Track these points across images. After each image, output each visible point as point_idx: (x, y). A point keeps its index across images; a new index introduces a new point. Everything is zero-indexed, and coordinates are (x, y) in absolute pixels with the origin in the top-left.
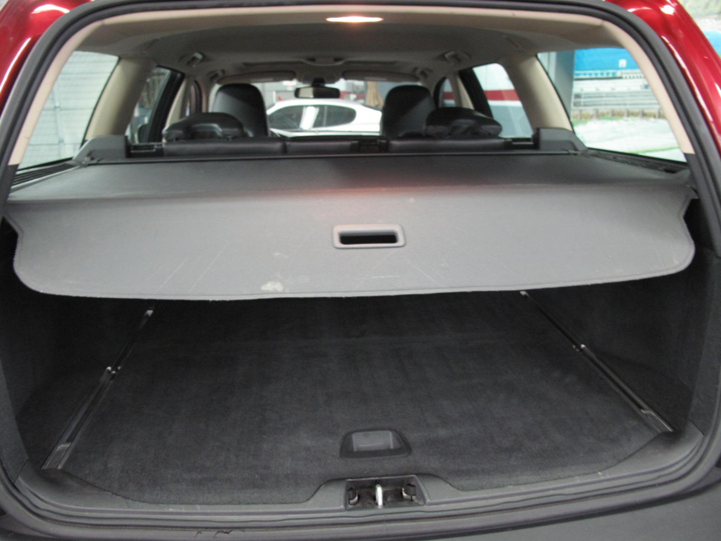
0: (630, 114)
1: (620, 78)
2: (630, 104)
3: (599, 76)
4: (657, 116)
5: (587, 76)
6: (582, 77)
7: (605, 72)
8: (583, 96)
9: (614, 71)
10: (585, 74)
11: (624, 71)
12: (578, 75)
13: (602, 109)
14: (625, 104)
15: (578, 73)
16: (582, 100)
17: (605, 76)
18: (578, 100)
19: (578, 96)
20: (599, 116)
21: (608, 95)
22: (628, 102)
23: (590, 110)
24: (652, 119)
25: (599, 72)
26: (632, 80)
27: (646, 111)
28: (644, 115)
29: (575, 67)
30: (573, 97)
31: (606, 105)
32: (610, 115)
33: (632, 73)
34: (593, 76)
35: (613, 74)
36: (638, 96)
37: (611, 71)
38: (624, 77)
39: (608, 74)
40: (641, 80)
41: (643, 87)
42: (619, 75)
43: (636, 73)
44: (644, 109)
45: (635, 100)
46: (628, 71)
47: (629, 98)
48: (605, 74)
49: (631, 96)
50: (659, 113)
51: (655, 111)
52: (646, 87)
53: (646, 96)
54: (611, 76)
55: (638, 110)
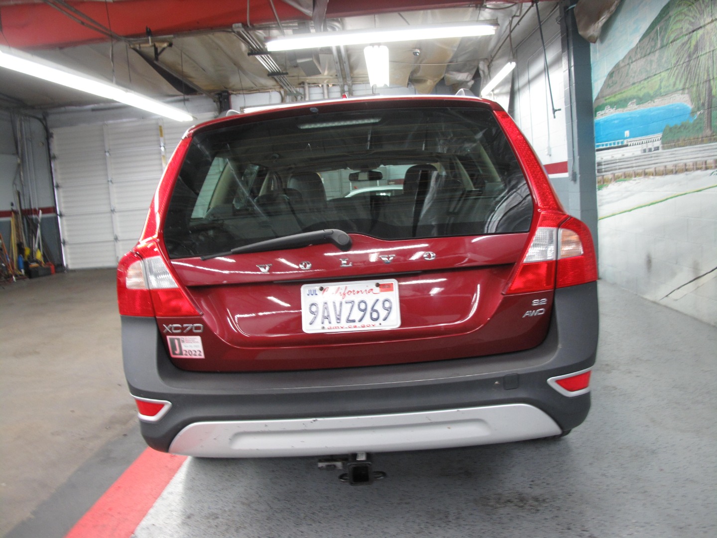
0: (637, 175)
1: (627, 146)
2: (636, 167)
3: (612, 146)
4: (654, 174)
5: (604, 147)
6: (601, 147)
7: (617, 141)
8: (603, 163)
10: (603, 145)
11: (629, 140)
12: (598, 146)
13: (618, 173)
14: (632, 167)
15: (598, 145)
16: (603, 167)
17: (616, 145)
18: (600, 167)
19: (599, 164)
20: (616, 179)
21: (621, 161)
22: (634, 165)
23: (608, 175)
24: (652, 177)
25: (612, 142)
26: (634, 147)
27: (647, 171)
28: (646, 174)
29: (595, 141)
30: (596, 165)
31: (620, 169)
32: (623, 177)
33: (634, 141)
34: (608, 146)
35: (622, 142)
36: (639, 159)
37: (620, 141)
38: (629, 145)
39: (618, 143)
40: (640, 146)
41: (643, 152)
42: (625, 143)
43: (637, 141)
44: (645, 169)
45: (638, 162)
46: (631, 139)
47: (634, 162)
48: (616, 143)
49: (635, 160)
50: (655, 171)
51: (652, 170)
52: (645, 151)
53: (645, 158)
54: (620, 144)
55: (641, 171)
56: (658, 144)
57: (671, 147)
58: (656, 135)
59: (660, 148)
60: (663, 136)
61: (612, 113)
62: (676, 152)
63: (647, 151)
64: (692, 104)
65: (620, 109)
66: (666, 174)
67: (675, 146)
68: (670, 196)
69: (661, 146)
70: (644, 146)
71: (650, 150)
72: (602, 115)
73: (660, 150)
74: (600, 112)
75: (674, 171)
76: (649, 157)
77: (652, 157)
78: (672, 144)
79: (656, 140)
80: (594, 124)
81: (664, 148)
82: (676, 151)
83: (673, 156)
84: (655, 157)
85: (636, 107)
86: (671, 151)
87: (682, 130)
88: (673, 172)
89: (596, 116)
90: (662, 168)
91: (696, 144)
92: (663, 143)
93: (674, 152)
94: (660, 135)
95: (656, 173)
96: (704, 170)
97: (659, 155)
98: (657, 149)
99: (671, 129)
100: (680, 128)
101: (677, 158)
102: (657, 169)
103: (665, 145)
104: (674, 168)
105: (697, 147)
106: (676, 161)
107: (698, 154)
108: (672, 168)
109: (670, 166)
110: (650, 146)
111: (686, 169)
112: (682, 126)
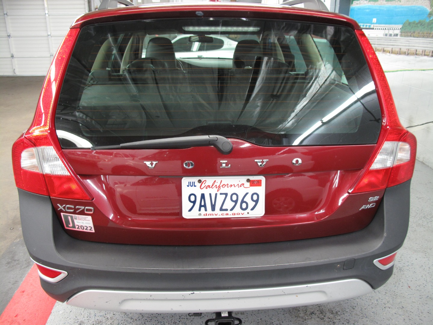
0: (377, 50)
1: (373, 29)
2: (377, 44)
4: (391, 52)
7: (365, 25)
9: (370, 24)
11: (375, 25)
14: (374, 44)
24: (388, 54)
25: (362, 24)
26: (379, 30)
27: (385, 49)
28: (384, 51)
33: (379, 27)
35: (369, 26)
36: (381, 40)
37: (368, 25)
38: (375, 28)
39: (366, 26)
40: (384, 31)
41: (384, 35)
42: (372, 27)
43: (381, 27)
44: (384, 47)
45: (380, 42)
46: (377, 25)
47: (377, 41)
48: (365, 26)
49: (378, 40)
50: (392, 50)
51: (390, 49)
52: (386, 35)
53: (386, 40)
54: (368, 27)
55: (381, 48)
56: (398, 32)
57: (408, 36)
58: (396, 26)
59: (398, 35)
60: (402, 27)
61: (365, 4)
62: (411, 41)
63: (388, 35)
64: (431, 8)
65: (372, 2)
66: (400, 54)
67: (411, 36)
68: (400, 70)
69: (399, 34)
70: (387, 32)
71: (391, 35)
72: (357, 4)
73: (399, 37)
74: (356, 1)
75: (407, 53)
76: (389, 40)
77: (391, 40)
78: (408, 34)
79: (397, 29)
80: (350, 9)
81: (401, 35)
82: (410, 39)
83: (408, 42)
84: (393, 40)
85: (385, 3)
86: (405, 39)
87: (419, 25)
88: (405, 54)
89: (352, 3)
90: (397, 50)
91: (427, 38)
92: (401, 32)
93: (409, 40)
94: (400, 26)
95: (392, 52)
96: (430, 57)
97: (396, 40)
98: (397, 35)
99: (410, 24)
100: (417, 24)
101: (410, 45)
102: (393, 50)
103: (403, 34)
104: (407, 51)
105: (428, 40)
106: (409, 46)
107: (427, 45)
108: (405, 51)
109: (404, 49)
110: (391, 32)
111: (416, 54)
112: (419, 22)
